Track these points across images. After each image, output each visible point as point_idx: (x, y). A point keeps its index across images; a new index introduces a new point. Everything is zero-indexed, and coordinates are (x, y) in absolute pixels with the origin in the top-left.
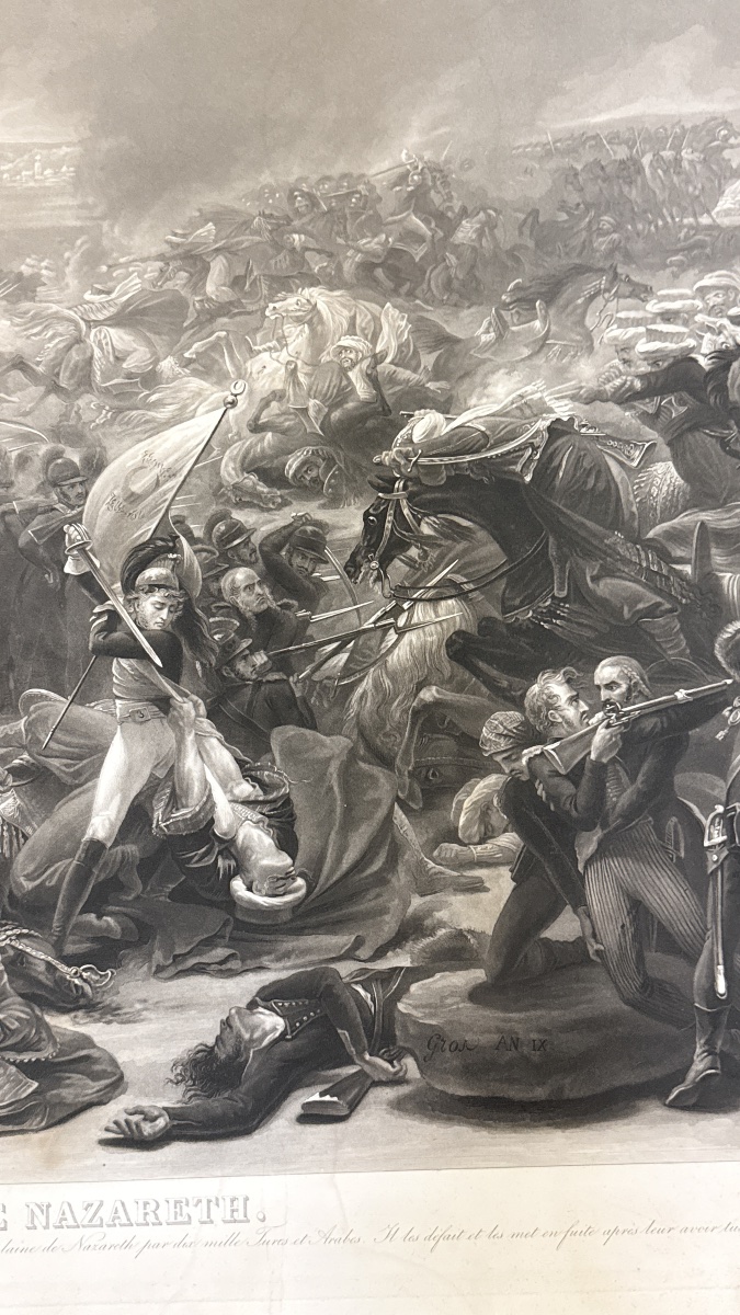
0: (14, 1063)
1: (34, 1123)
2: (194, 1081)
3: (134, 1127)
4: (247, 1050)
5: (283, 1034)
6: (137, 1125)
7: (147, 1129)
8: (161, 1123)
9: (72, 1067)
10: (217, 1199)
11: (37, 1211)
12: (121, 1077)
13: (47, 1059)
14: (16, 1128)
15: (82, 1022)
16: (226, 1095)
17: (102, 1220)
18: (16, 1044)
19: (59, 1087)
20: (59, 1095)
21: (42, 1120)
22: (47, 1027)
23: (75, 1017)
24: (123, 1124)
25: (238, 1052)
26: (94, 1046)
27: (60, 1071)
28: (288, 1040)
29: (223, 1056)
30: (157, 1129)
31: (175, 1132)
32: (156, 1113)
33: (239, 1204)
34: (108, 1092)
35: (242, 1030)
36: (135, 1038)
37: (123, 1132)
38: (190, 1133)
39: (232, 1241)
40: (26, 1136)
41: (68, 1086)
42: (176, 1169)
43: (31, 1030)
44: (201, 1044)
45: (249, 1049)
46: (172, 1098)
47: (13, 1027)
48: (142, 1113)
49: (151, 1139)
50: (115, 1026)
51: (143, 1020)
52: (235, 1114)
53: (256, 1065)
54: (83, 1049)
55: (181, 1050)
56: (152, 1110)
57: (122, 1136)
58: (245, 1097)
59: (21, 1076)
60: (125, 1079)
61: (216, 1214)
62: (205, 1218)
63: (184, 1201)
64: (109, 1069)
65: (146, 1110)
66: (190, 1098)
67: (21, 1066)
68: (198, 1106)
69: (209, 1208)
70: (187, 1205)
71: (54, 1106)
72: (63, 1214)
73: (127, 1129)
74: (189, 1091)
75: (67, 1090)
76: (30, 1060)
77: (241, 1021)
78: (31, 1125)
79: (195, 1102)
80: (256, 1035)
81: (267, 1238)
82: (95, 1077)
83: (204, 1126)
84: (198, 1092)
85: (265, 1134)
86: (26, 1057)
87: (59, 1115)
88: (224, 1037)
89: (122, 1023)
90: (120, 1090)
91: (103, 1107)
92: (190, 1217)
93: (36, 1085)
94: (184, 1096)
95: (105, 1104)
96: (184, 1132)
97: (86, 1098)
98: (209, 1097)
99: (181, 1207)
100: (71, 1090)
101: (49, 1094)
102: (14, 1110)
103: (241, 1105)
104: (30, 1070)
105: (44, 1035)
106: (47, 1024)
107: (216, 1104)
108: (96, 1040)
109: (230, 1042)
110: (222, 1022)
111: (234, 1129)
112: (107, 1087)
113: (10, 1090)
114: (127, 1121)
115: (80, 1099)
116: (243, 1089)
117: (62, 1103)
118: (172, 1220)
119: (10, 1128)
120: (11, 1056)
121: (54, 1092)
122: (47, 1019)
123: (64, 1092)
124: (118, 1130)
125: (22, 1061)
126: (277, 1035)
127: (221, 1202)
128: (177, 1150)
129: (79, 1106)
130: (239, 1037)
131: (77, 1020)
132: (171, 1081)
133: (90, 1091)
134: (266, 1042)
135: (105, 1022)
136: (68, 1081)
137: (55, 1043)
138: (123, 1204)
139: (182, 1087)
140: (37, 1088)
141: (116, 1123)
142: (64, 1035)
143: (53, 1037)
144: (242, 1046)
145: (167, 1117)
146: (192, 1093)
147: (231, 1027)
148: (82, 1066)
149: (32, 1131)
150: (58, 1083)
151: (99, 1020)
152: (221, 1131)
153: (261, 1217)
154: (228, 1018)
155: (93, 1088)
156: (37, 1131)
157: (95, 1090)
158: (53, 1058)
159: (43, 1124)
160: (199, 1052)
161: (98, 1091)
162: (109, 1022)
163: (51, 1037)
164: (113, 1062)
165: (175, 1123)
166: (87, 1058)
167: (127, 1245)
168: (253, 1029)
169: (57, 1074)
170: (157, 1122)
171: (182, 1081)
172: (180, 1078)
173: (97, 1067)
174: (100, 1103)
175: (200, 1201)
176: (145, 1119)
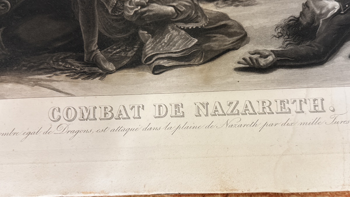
0: (183, 29)
1: (196, 61)
2: (289, 36)
3: (255, 61)
4: (319, 19)
5: (339, 11)
6: (257, 60)
7: (263, 62)
8: (270, 58)
9: (217, 31)
10: (305, 100)
11: (201, 107)
12: (246, 35)
13: (202, 27)
14: (186, 63)
15: (221, 6)
16: (308, 43)
17: (238, 111)
18: (184, 19)
19: (209, 42)
20: (209, 46)
21: (201, 60)
22: (201, 10)
23: (217, 4)
24: (248, 59)
25: (313, 21)
26: (229, 19)
27: (210, 33)
28: (342, 14)
29: (305, 23)
30: (268, 62)
31: (279, 64)
32: (267, 53)
33: (319, 102)
34: (239, 43)
35: (315, 9)
36: (253, 14)
37: (248, 64)
38: (287, 64)
39: (316, 122)
40: (192, 68)
41: (215, 41)
42: (280, 84)
43: (192, 12)
44: (292, 16)
45: (320, 19)
46: (277, 45)
47: (182, 10)
48: (259, 53)
49: (265, 67)
50: (240, 8)
51: (257, 4)
52: (313, 53)
53: (324, 27)
54: (222, 21)
55: (280, 20)
56: (265, 52)
57: (248, 66)
58: (319, 45)
59: (188, 36)
60: (248, 36)
61: (305, 107)
62: (299, 110)
63: (286, 101)
64: (238, 31)
65: (261, 52)
66: (287, 45)
67: (188, 31)
68: (292, 49)
69: (301, 105)
70: (288, 103)
71: (207, 52)
72: (216, 108)
73: (250, 62)
74: (286, 41)
75: (214, 43)
76: (192, 28)
77: (314, 4)
78: (194, 62)
79: (290, 47)
80: (324, 11)
81: (337, 120)
82: (230, 35)
83: (296, 60)
84: (291, 42)
85: (332, 64)
86: (190, 26)
87: (210, 56)
88: (305, 12)
89: (245, 6)
90: (245, 42)
91: (236, 51)
92: (290, 109)
93: (197, 40)
94: (283, 44)
95: (237, 49)
96: (284, 64)
97: (225, 47)
98: (298, 44)
99: (284, 105)
100: (217, 43)
101: (204, 45)
102: (185, 54)
103: (317, 49)
104: (193, 32)
105: (200, 14)
106: (201, 8)
107: (302, 48)
108: (230, 15)
109: (309, 15)
110: (303, 5)
111: (313, 62)
112: (237, 40)
113: (182, 43)
114: (250, 58)
115: (222, 48)
116: (318, 40)
117: (211, 50)
118: (279, 111)
119: (183, 63)
120: (182, 25)
121: (207, 44)
122: (201, 5)
123: (212, 44)
124: (245, 63)
125: (188, 28)
126: (336, 11)
127: (308, 101)
128: (280, 74)
129: (222, 51)
130: (313, 12)
131: (218, 5)
132: (275, 36)
133: (227, 43)
134: (329, 15)
135: (235, 6)
136: (214, 39)
137: (206, 18)
138: (250, 103)
139: (281, 40)
140: (197, 42)
141: (244, 59)
142: (211, 14)
143: (205, 15)
144: (316, 17)
145: (274, 56)
146: (288, 42)
147: (308, 7)
148: (222, 30)
149: (196, 65)
150: (209, 39)
151: (231, 5)
152: (306, 63)
153: (332, 109)
154: (306, 2)
155: (229, 41)
156: (198, 65)
157: (231, 42)
158: (205, 26)
159: (201, 61)
160: (291, 20)
161: (232, 43)
162: (237, 6)
163: (204, 15)
164: (240, 27)
165: (279, 59)
166: (225, 26)
167: (254, 125)
168: (322, 8)
169: (208, 35)
170: (268, 58)
171: (281, 36)
172: (280, 35)
173: (232, 30)
174: (234, 49)
175: (295, 101)
176: (261, 57)
